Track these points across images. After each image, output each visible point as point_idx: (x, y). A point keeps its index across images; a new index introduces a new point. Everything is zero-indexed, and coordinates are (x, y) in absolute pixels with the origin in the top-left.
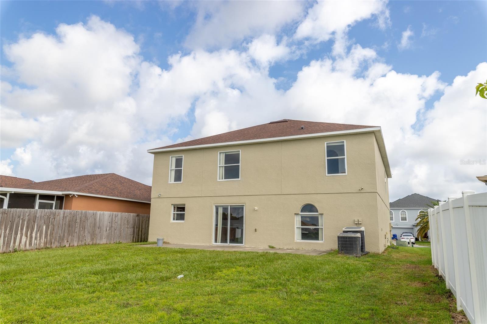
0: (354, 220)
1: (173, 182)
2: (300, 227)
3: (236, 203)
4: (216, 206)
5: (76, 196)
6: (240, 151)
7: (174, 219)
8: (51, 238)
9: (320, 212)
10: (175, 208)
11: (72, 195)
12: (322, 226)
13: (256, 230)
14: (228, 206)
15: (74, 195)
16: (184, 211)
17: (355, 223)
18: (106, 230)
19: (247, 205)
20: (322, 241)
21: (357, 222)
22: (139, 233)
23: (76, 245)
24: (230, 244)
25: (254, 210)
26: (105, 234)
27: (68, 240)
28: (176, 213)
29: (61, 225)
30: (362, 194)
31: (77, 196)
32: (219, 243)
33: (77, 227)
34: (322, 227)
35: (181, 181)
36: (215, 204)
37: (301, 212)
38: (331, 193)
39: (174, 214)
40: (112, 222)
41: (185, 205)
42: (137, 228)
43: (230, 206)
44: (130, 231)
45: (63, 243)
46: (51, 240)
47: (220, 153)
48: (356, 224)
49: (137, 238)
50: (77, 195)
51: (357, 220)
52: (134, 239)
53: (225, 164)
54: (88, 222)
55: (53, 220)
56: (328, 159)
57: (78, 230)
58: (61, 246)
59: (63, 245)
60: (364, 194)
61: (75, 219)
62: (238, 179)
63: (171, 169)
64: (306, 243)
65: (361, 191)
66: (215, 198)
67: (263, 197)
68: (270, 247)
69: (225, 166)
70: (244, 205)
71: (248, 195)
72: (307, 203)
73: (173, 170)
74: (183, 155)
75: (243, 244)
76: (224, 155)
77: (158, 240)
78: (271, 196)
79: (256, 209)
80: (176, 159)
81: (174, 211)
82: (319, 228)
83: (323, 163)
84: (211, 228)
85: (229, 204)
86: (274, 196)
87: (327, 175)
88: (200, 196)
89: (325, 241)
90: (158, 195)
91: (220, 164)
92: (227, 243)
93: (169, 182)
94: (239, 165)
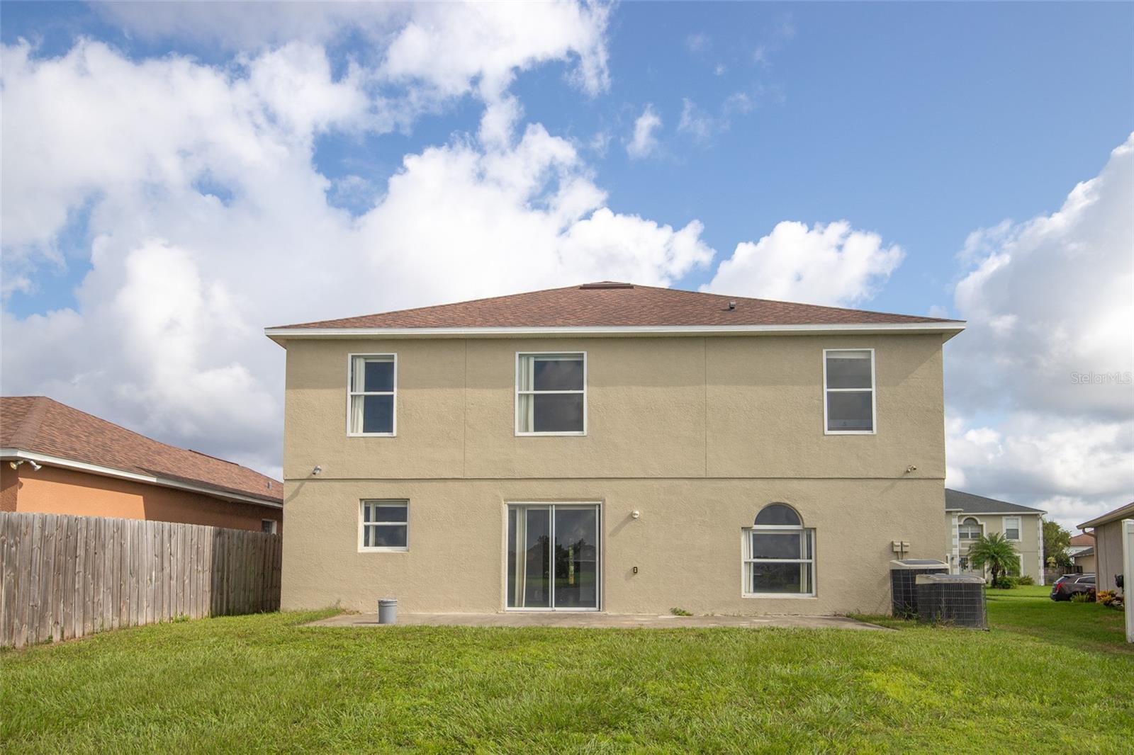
0: (892, 542)
1: (360, 433)
2: (750, 561)
3: (575, 497)
4: (509, 505)
5: (33, 467)
6: (585, 356)
7: (366, 544)
8: (9, 615)
9: (807, 525)
10: (367, 511)
11: (20, 463)
12: (811, 558)
13: (635, 570)
14: (548, 505)
15: (27, 463)
16: (405, 520)
17: (895, 550)
18: (151, 580)
19: (609, 502)
20: (810, 595)
21: (899, 549)
22: (222, 585)
23: (81, 635)
24: (557, 609)
26: (148, 590)
27: (57, 618)
28: (373, 526)
29: (36, 567)
30: (909, 482)
31: (39, 467)
32: (520, 605)
33: (79, 572)
34: (809, 561)
35: (391, 431)
36: (510, 501)
37: (755, 524)
38: (836, 476)
39: (367, 529)
40: (162, 552)
41: (406, 501)
42: (218, 571)
43: (556, 505)
44: (205, 580)
45: (45, 627)
46: (9, 620)
47: (520, 355)
48: (897, 552)
49: (219, 602)
50: (38, 463)
51: (900, 544)
52: (213, 605)
53: (535, 390)
54: (104, 554)
55: (14, 549)
56: (828, 393)
57: (81, 584)
58: (41, 639)
59: (43, 636)
60: (916, 481)
61: (72, 544)
62: (581, 432)
63: (353, 393)
64: (772, 600)
65: (909, 476)
66: (508, 484)
67: (655, 484)
68: (675, 612)
69: (536, 396)
70: (599, 505)
71: (612, 476)
72: (775, 500)
73: (360, 396)
74: (396, 355)
75: (597, 608)
76: (532, 361)
77: (382, 605)
78: (676, 482)
79: (636, 517)
80: (366, 363)
81: (367, 519)
82: (803, 563)
83: (816, 402)
84: (500, 567)
85: (553, 501)
86: (686, 482)
87: (827, 432)
88: (460, 477)
89: (819, 595)
90: (312, 469)
91: (520, 389)
92: (548, 607)
93: (350, 434)
94: (582, 394)
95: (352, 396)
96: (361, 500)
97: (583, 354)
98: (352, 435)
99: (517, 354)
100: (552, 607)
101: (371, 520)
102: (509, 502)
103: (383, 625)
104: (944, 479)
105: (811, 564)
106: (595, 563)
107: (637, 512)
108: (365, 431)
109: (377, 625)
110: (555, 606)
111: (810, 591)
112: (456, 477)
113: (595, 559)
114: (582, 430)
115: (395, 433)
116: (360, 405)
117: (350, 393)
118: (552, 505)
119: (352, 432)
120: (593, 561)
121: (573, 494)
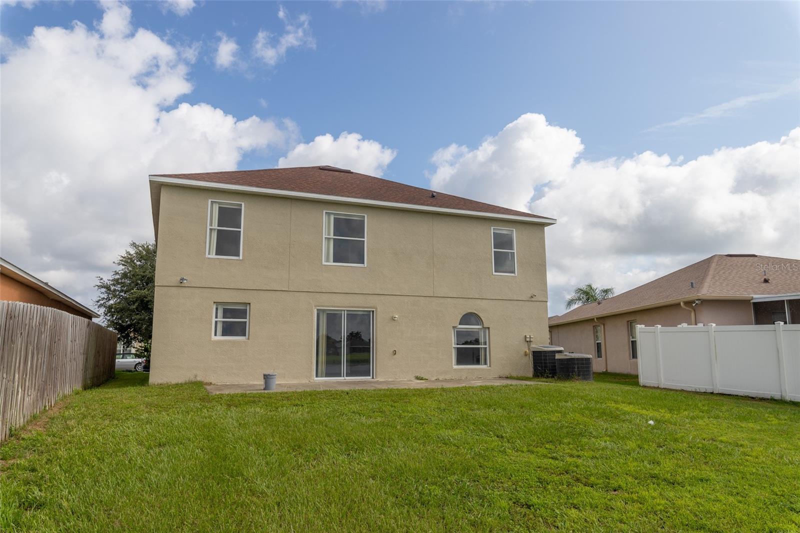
0: (526, 336)
3: (359, 306)
4: (317, 310)
6: (366, 218)
7: (216, 334)
9: (485, 325)
10: (217, 310)
12: (486, 345)
13: (395, 353)
14: (342, 310)
17: (526, 340)
19: (379, 310)
20: (486, 366)
21: (529, 339)
24: (347, 378)
25: (393, 319)
28: (221, 321)
30: (533, 303)
32: (323, 376)
35: (238, 255)
37: (459, 325)
38: (499, 298)
39: (216, 323)
41: (246, 304)
43: (347, 310)
48: (528, 341)
53: (334, 236)
56: (494, 251)
60: (535, 302)
62: (362, 265)
63: (211, 227)
64: (469, 369)
65: (533, 299)
66: (318, 295)
67: (406, 299)
68: (417, 378)
69: (334, 239)
70: (373, 311)
71: (381, 293)
72: (469, 311)
73: (215, 229)
74: (243, 204)
75: (371, 377)
76: (332, 217)
77: (267, 377)
78: (417, 298)
79: (396, 319)
80: (219, 207)
81: (216, 317)
82: (482, 348)
83: (489, 256)
84: (312, 351)
85: (345, 308)
86: (423, 298)
87: (494, 273)
88: (286, 289)
89: (492, 366)
90: (179, 279)
91: (325, 235)
92: (341, 376)
93: (207, 256)
94: (364, 241)
95: (210, 229)
96: (214, 302)
97: (364, 216)
98: (210, 256)
99: (324, 212)
100: (344, 376)
101: (218, 317)
102: (318, 308)
103: (268, 391)
104: (547, 302)
105: (486, 348)
106: (370, 348)
107: (397, 316)
108: (216, 254)
109: (263, 391)
110: (346, 376)
111: (485, 363)
112: (284, 289)
113: (370, 346)
114: (363, 263)
115: (241, 258)
116: (215, 235)
117: (209, 227)
118: (344, 311)
119: (209, 254)
120: (368, 347)
121: (358, 304)
